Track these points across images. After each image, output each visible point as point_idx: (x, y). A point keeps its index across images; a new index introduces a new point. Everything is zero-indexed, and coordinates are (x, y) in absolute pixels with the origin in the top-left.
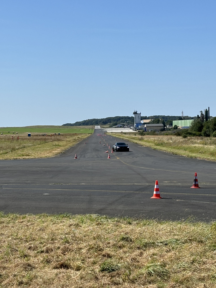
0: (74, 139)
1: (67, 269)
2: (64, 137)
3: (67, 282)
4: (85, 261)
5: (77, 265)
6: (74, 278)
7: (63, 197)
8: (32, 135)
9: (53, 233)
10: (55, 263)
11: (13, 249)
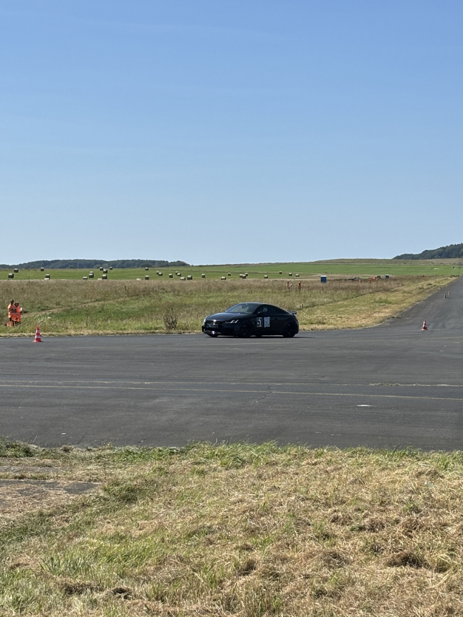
0: (420, 288)
1: (417, 568)
2: (398, 284)
3: (420, 595)
4: (456, 552)
5: (438, 560)
6: (434, 586)
7: (399, 413)
8: (329, 279)
9: (382, 490)
10: (390, 553)
11: (301, 520)
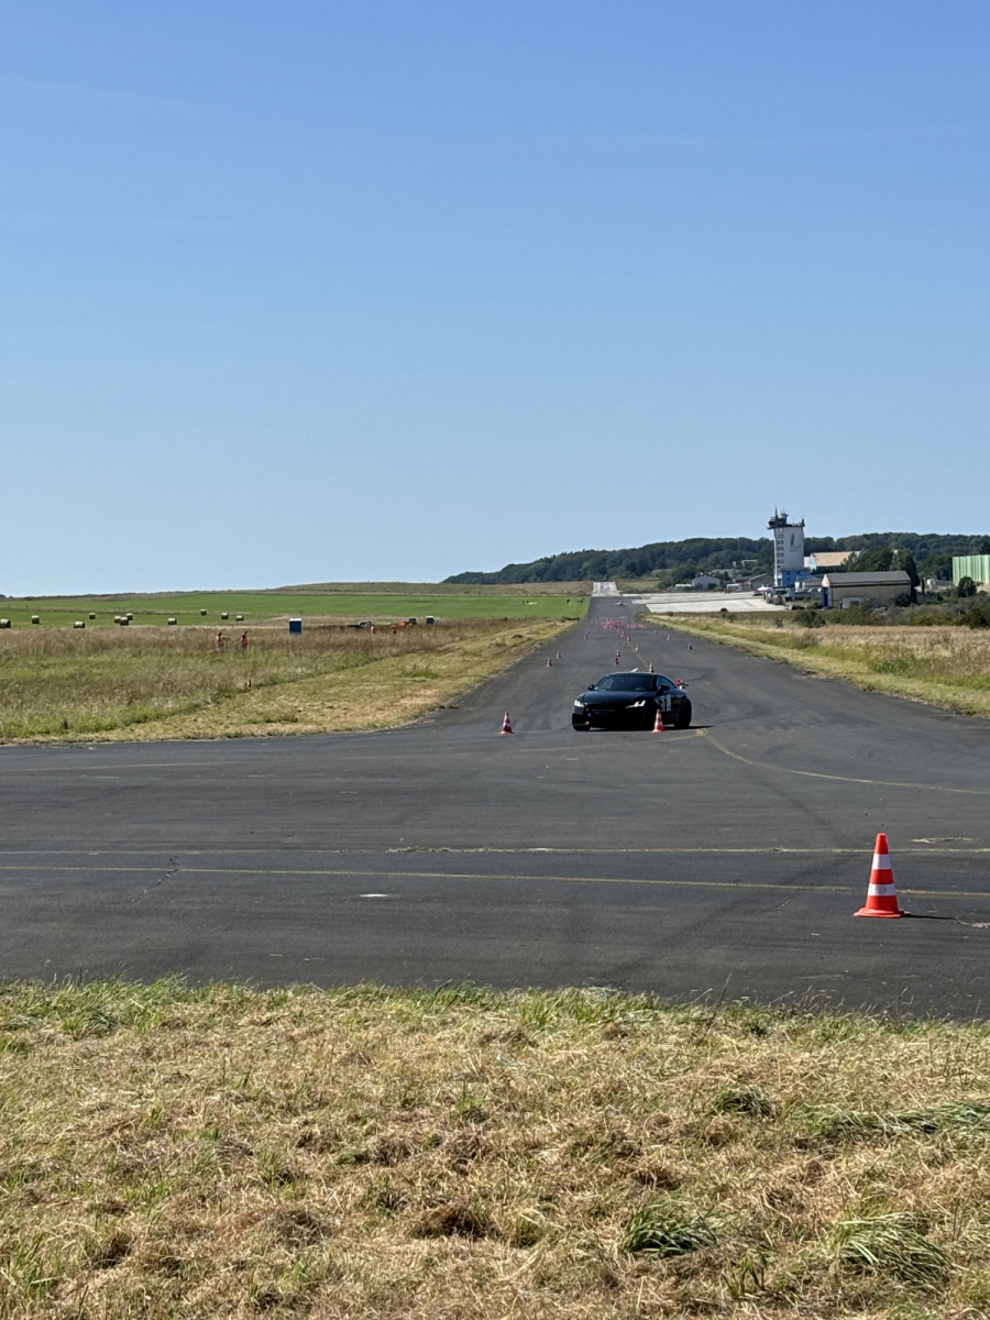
0: (498, 645)
1: (475, 1240)
2: (451, 635)
3: (478, 1297)
4: (556, 1203)
5: (518, 1220)
6: (508, 1278)
7: (449, 910)
8: (308, 625)
9: (409, 1076)
10: (419, 1210)
11: (232, 1144)
